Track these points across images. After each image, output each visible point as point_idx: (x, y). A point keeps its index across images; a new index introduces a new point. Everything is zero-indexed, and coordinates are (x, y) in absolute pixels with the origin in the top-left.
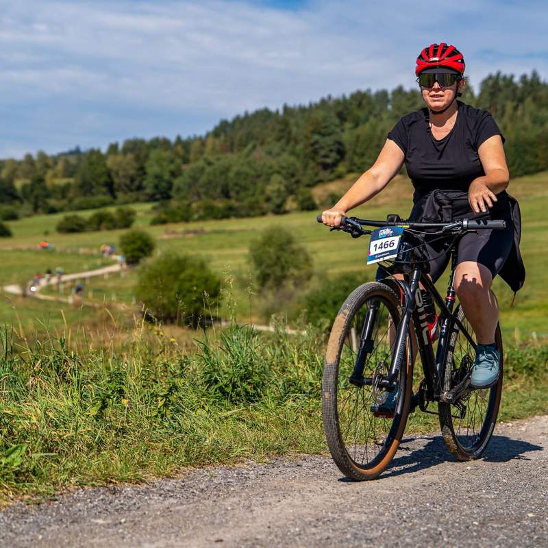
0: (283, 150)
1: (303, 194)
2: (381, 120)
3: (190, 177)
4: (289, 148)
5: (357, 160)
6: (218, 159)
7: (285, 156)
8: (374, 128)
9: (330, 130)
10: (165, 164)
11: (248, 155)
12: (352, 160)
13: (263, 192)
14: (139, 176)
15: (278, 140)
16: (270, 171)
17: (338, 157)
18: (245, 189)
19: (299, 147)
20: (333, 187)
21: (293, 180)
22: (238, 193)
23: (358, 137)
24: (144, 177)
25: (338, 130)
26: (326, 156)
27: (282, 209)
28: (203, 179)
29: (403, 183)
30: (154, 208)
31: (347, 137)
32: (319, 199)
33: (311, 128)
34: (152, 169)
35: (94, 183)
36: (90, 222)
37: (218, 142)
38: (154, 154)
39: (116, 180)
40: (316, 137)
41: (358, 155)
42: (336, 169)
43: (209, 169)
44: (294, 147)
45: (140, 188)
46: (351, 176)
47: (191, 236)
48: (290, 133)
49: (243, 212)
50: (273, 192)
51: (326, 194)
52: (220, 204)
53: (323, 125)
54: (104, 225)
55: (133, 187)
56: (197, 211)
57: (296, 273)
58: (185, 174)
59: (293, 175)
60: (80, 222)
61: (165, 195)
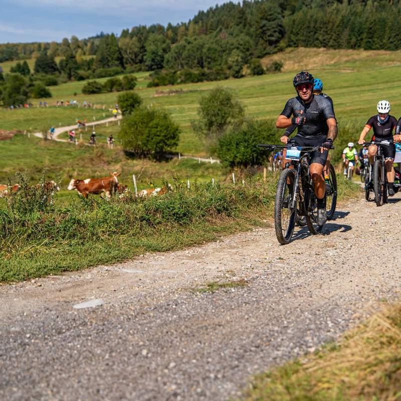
0: (242, 32)
1: (254, 63)
2: (311, 8)
3: (176, 53)
4: (245, 31)
5: (293, 38)
6: (195, 39)
7: (242, 36)
8: (305, 15)
9: (275, 17)
10: (159, 44)
11: (216, 36)
12: (290, 38)
13: (226, 63)
14: (141, 53)
15: (238, 25)
16: (232, 47)
17: (280, 36)
18: (215, 60)
19: (252, 29)
20: (276, 58)
21: (248, 53)
22: (209, 63)
23: (294, 21)
24: (145, 53)
25: (280, 16)
26: (271, 36)
27: (240, 75)
28: (185, 54)
29: (326, 54)
30: (150, 75)
31: (286, 21)
32: (266, 67)
33: (260, 16)
34: (150, 47)
35: (110, 59)
36: (105, 86)
37: (197, 27)
38: (151, 37)
39: (125, 56)
40: (264, 22)
41: (294, 35)
42: (278, 44)
43: (188, 47)
44: (248, 29)
45: (141, 61)
46: (290, 49)
47: (174, 94)
48: (246, 19)
49: (213, 77)
50: (233, 62)
51: (271, 62)
52: (196, 71)
53: (270, 13)
54: (115, 88)
55: (137, 61)
56: (180, 77)
57: (232, 121)
58: (172, 50)
59: (248, 50)
60: (98, 87)
61: (159, 66)
